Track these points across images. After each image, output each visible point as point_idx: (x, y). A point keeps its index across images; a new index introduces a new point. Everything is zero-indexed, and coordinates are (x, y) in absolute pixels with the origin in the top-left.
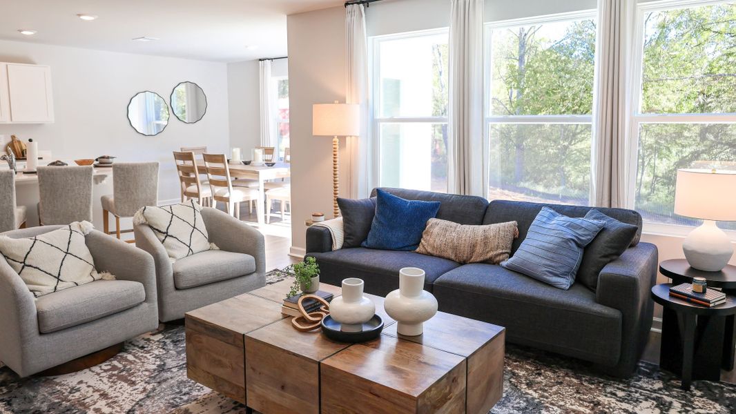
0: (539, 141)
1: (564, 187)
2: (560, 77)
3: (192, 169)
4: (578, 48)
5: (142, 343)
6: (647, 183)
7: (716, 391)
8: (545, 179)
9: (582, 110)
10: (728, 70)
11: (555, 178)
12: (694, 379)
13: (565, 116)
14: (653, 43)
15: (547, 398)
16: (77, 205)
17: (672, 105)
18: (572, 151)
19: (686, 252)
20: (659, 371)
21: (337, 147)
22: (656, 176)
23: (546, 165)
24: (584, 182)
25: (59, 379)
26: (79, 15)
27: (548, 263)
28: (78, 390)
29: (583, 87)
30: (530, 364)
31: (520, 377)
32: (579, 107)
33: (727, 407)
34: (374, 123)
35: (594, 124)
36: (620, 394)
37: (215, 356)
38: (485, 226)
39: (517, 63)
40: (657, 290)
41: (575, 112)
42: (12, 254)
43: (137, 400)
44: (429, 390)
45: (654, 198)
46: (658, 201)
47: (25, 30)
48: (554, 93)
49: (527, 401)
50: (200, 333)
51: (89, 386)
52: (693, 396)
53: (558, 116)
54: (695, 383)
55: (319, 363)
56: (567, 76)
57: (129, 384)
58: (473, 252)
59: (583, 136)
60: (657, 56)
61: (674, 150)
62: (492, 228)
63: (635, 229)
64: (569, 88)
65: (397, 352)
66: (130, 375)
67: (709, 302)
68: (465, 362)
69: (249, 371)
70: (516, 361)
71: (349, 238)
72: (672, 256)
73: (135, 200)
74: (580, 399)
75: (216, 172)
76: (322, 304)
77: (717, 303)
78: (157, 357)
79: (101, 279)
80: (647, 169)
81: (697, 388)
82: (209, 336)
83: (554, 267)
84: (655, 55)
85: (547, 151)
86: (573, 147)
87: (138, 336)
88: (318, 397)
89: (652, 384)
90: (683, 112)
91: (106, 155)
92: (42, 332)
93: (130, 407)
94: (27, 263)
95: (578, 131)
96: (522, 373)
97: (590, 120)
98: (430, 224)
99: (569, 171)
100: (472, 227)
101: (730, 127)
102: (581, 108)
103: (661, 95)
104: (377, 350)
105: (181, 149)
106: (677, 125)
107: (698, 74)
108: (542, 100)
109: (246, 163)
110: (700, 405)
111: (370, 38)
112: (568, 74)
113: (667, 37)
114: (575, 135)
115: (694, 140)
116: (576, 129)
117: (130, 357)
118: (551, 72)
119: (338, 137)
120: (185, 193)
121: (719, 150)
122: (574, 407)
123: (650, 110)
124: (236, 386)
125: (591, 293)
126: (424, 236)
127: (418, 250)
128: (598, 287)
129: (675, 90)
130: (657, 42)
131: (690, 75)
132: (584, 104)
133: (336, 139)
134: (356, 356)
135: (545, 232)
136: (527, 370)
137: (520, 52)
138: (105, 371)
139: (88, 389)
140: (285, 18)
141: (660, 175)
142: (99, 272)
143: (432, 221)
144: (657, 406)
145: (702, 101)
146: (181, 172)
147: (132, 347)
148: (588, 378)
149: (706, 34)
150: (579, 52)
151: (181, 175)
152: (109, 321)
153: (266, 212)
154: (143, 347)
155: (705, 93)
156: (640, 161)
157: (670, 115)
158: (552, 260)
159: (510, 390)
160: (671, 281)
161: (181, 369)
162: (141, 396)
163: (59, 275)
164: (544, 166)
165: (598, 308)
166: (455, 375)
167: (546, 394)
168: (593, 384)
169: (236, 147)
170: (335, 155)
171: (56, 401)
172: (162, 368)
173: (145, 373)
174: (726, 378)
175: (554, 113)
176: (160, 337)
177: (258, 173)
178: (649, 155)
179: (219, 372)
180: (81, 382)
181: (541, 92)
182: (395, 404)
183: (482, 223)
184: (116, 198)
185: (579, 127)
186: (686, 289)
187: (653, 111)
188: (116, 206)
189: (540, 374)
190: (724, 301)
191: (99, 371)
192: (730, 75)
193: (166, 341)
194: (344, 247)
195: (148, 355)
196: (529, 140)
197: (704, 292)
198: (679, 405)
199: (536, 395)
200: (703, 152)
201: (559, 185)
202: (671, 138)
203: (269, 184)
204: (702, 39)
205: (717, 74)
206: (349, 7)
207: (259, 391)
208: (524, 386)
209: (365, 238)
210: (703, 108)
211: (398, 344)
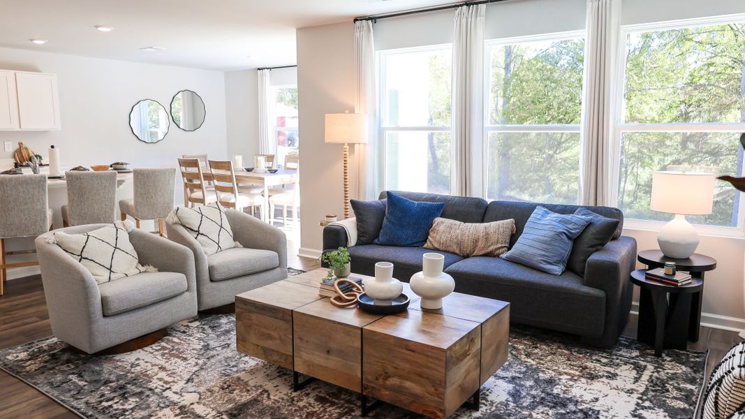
0: (525, 149)
1: (549, 195)
2: (546, 86)
3: (197, 176)
4: (564, 57)
5: (183, 329)
6: (630, 191)
7: (683, 357)
8: (531, 187)
9: (567, 119)
10: (708, 80)
11: (540, 186)
12: (665, 348)
13: (550, 125)
14: (637, 53)
15: (543, 364)
16: (102, 208)
17: (654, 115)
18: (557, 160)
19: (660, 242)
20: (636, 344)
21: (347, 153)
22: (638, 185)
23: (531, 174)
24: (569, 190)
25: (118, 357)
26: (97, 27)
27: (543, 253)
28: (138, 365)
29: (569, 96)
30: (528, 340)
31: (520, 350)
32: (564, 116)
33: (692, 368)
34: (381, 132)
35: (582, 132)
36: (604, 360)
37: (264, 330)
38: (486, 224)
39: (503, 72)
40: (636, 275)
41: (560, 121)
42: (70, 248)
43: (193, 371)
44: (455, 345)
45: (636, 206)
46: (640, 208)
47: (37, 40)
48: (540, 102)
49: (527, 367)
50: (250, 312)
51: (146, 362)
52: (664, 361)
53: (544, 125)
54: (666, 352)
55: (362, 329)
56: (553, 85)
57: (182, 360)
58: (475, 246)
59: (567, 145)
60: (641, 65)
61: (656, 158)
62: (492, 225)
63: (618, 223)
64: (555, 97)
65: (423, 320)
66: (180, 353)
67: (677, 281)
68: (480, 327)
69: (297, 341)
70: (515, 338)
71: (362, 236)
72: (649, 248)
73: (154, 204)
74: (570, 364)
75: (221, 178)
76: (354, 286)
77: (684, 283)
78: (200, 339)
79: (145, 272)
80: (630, 178)
81: (667, 355)
82: (258, 313)
83: (547, 256)
84: (638, 64)
85: (532, 160)
86: (558, 156)
87: (177, 323)
88: (360, 358)
89: (630, 353)
90: (666, 121)
91: (120, 161)
92: (105, 314)
93: (189, 377)
94: (83, 256)
95: (563, 140)
96: (520, 347)
97: (579, 129)
98: (436, 223)
99: (554, 180)
100: (474, 224)
101: (709, 136)
102: (566, 117)
103: (644, 104)
104: (406, 320)
105: (183, 156)
106: (660, 134)
107: (680, 84)
108: (529, 109)
109: (248, 170)
110: (670, 367)
111: (377, 52)
112: (554, 82)
113: (650, 46)
114: (560, 144)
115: (675, 149)
116: (561, 138)
117: (175, 340)
118: (537, 80)
119: (348, 144)
120: (191, 199)
121: (699, 159)
122: (565, 371)
123: (633, 119)
124: (285, 354)
125: (579, 277)
126: (431, 234)
127: (425, 246)
128: (586, 272)
129: (658, 99)
130: (640, 52)
131: (672, 85)
132: (569, 113)
133: (346, 146)
134: (391, 323)
135: (540, 227)
136: (525, 344)
137: (506, 60)
138: (156, 350)
139: (146, 364)
140: (294, 31)
141: (643, 183)
142: (143, 266)
143: (438, 220)
144: (634, 369)
145: (683, 110)
146: (185, 178)
147: (175, 332)
148: (577, 349)
149: (688, 44)
150: (565, 61)
151: (186, 181)
152: (158, 307)
153: (270, 218)
154: (184, 332)
155: (687, 102)
156: (623, 169)
157: (653, 124)
158: (546, 250)
159: (511, 360)
160: (647, 267)
161: (224, 348)
162: (196, 368)
163: (111, 266)
164: (529, 175)
165: (585, 289)
166: (473, 336)
167: (542, 362)
168: (581, 354)
169: (238, 155)
170: (345, 161)
171: (122, 373)
172: (207, 347)
173: (193, 351)
174: (691, 348)
175: (539, 123)
176: (197, 323)
177: (263, 179)
178: (632, 164)
179: (269, 344)
180: (138, 359)
181: (528, 101)
182: (427, 356)
183: (482, 221)
184: (136, 201)
185: (564, 136)
186: (660, 272)
187: (636, 120)
188: (136, 210)
189: (536, 348)
190: (690, 281)
191: (152, 351)
192: (709, 85)
193: (204, 327)
194: (358, 244)
195: (191, 338)
196: (514, 149)
197: (674, 274)
198: (653, 368)
199: (534, 363)
200: (684, 160)
201: (544, 194)
202: (654, 147)
203: (273, 190)
204: (684, 49)
205: (698, 84)
206: (358, 23)
207: (305, 356)
208: (523, 357)
209: (377, 236)
210: (686, 117)
211: (423, 315)
